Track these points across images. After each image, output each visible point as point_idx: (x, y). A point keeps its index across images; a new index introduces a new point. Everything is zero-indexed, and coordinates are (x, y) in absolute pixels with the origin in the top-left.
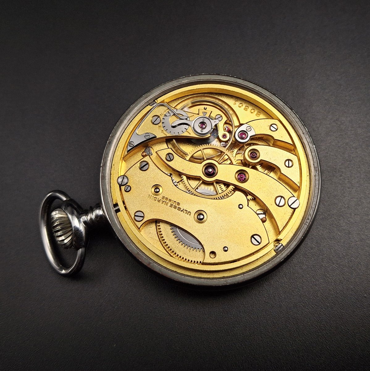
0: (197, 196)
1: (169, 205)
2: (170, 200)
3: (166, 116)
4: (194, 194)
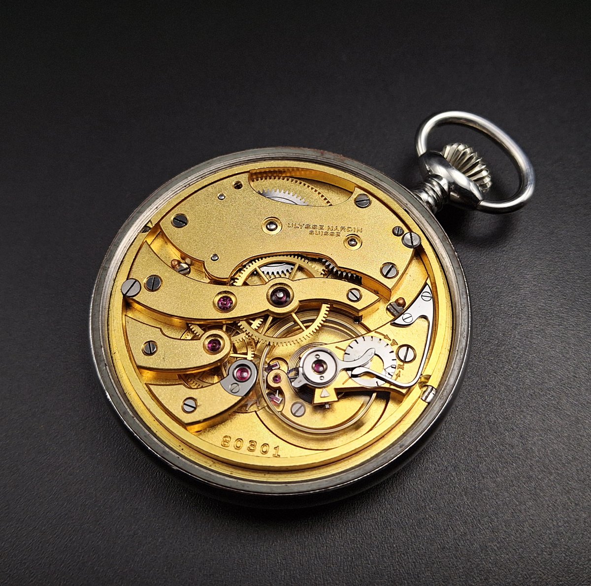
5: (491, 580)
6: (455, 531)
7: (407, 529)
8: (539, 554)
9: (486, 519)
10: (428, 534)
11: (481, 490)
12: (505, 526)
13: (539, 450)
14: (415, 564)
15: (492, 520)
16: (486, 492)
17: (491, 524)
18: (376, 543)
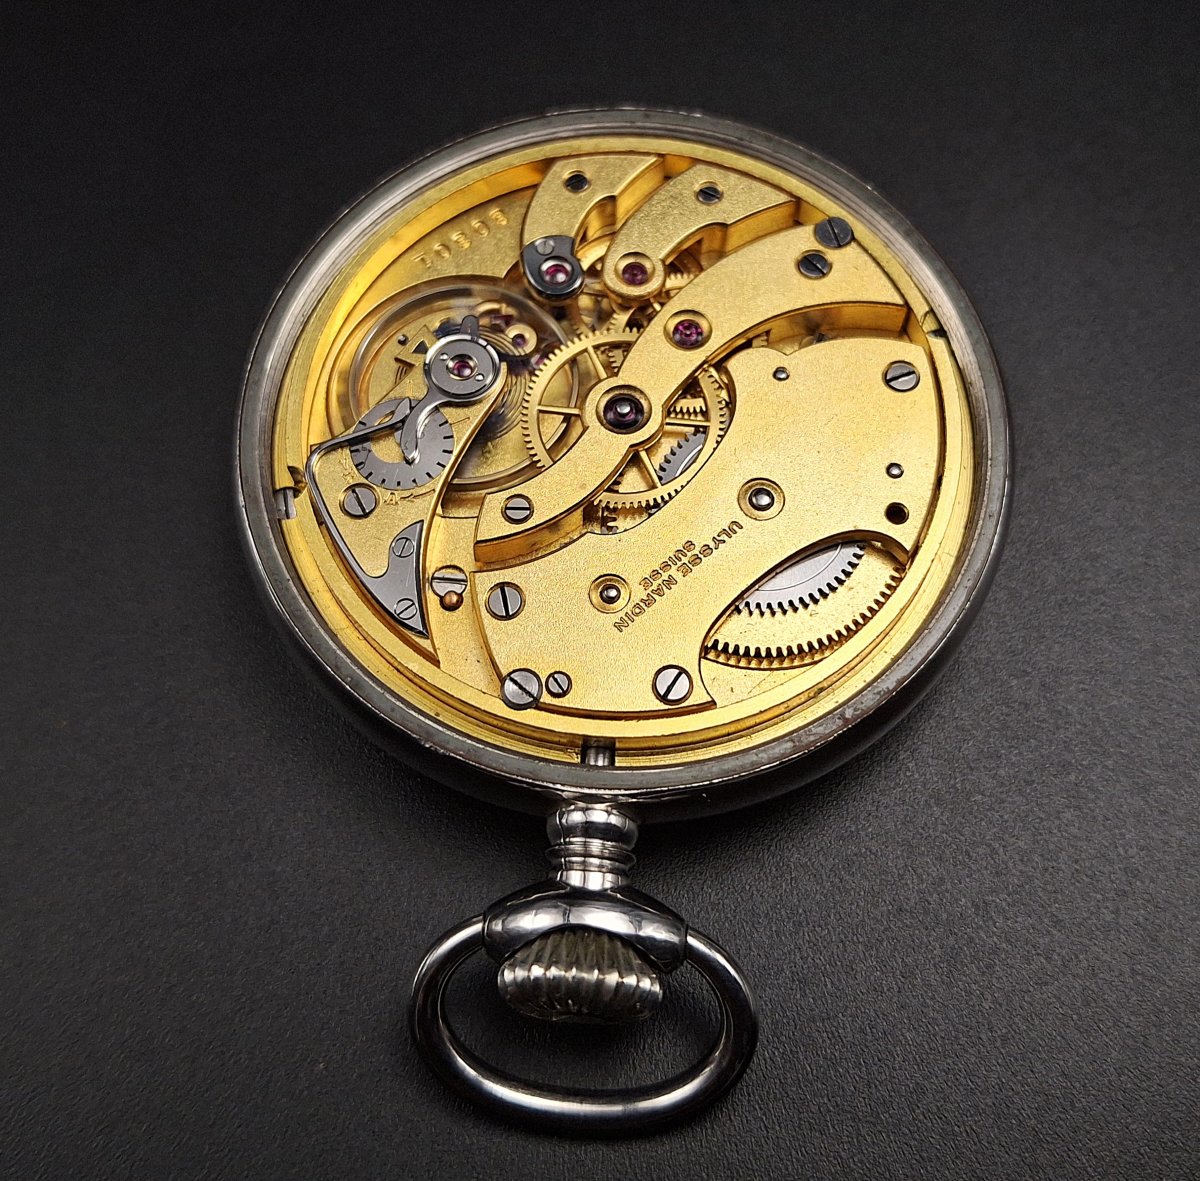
0: (683, 487)
1: (678, 576)
2: (666, 566)
3: (361, 463)
4: (673, 494)
5: (997, 968)
6: (920, 877)
7: (824, 877)
8: (1092, 913)
9: (981, 850)
10: (866, 884)
11: (969, 795)
12: (1022, 860)
13: (1081, 712)
14: (844, 944)
15: (994, 851)
16: (979, 797)
17: (992, 858)
18: (763, 908)
